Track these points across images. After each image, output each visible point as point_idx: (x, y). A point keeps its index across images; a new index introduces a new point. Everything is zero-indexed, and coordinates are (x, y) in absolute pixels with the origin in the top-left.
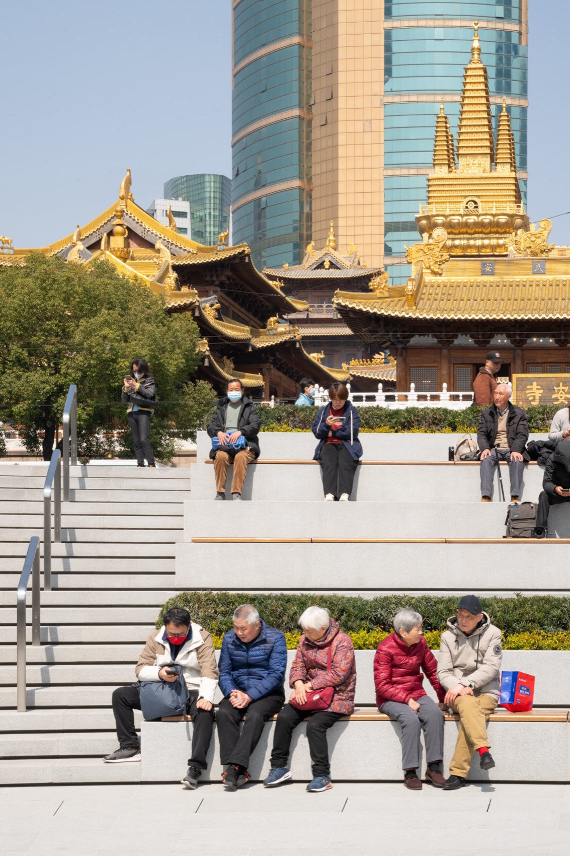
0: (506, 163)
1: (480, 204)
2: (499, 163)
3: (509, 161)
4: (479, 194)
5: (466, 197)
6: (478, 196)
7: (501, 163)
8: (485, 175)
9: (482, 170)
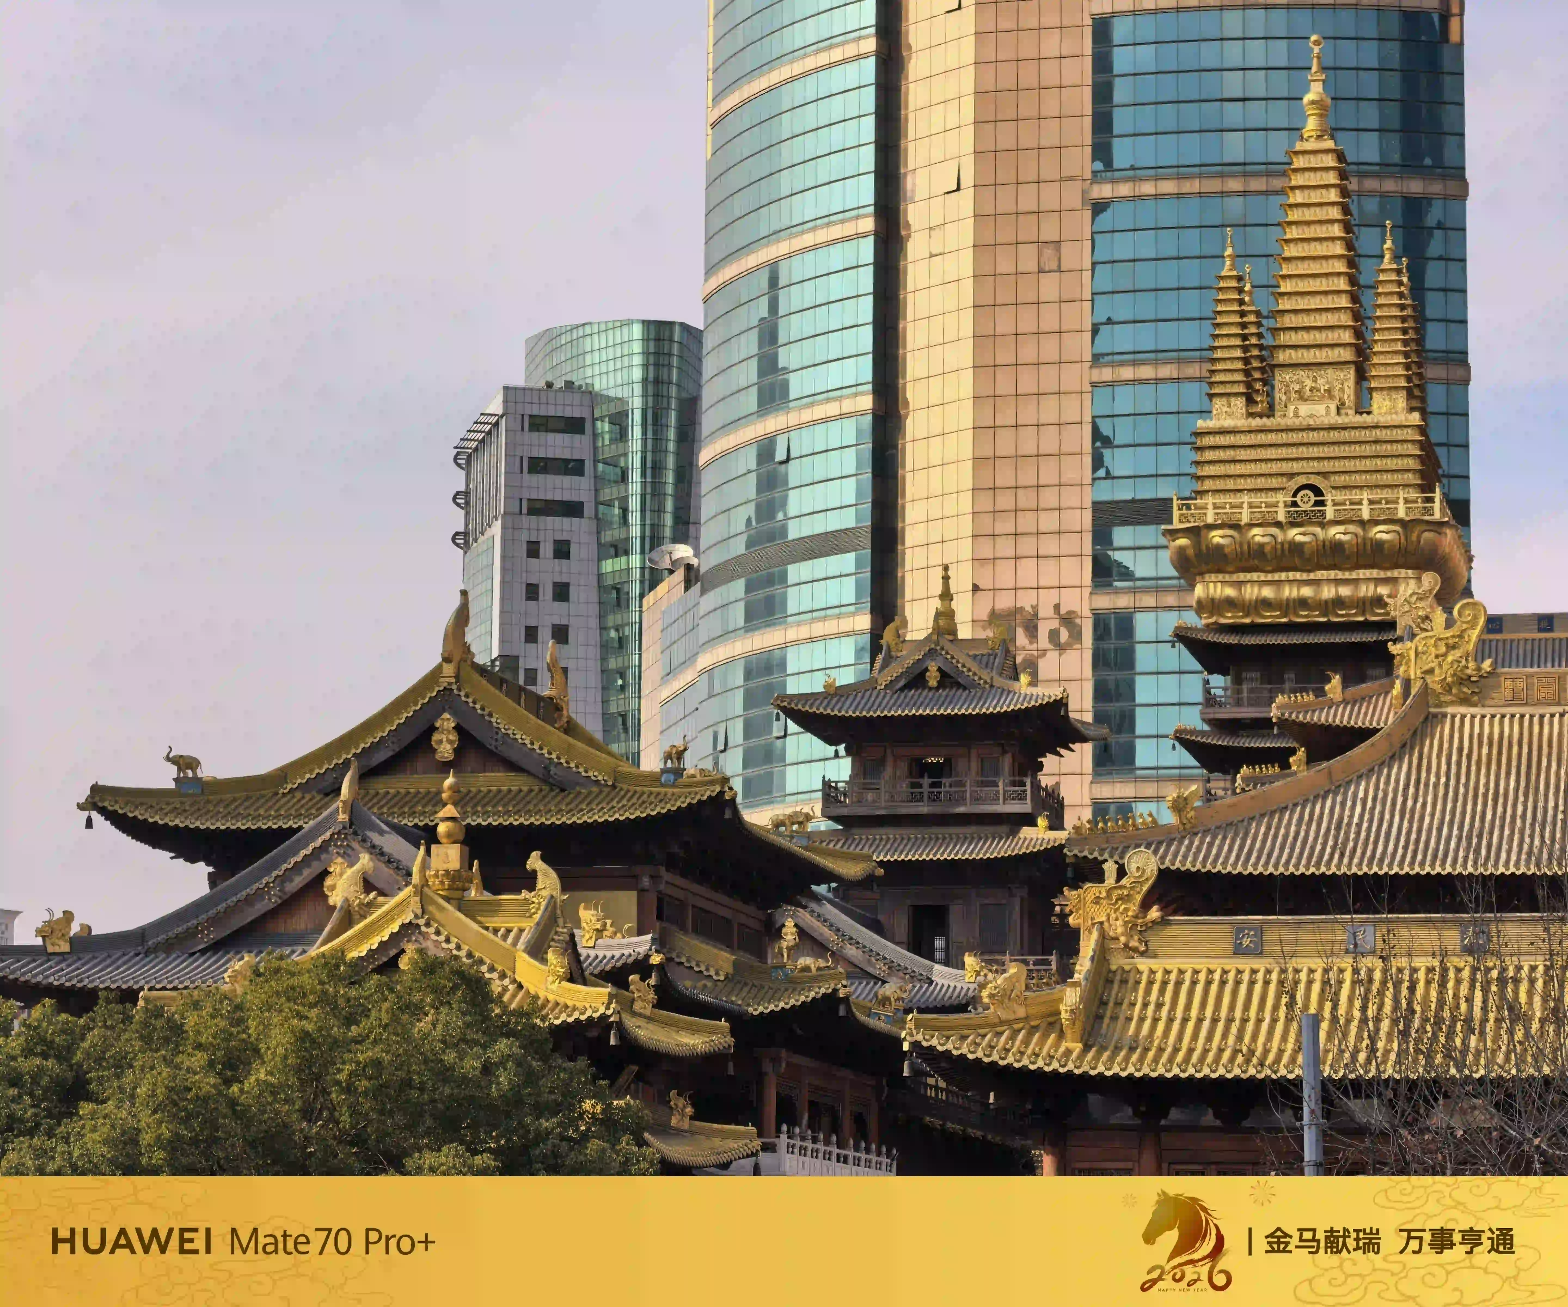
0: (1396, 388)
1: (1328, 497)
2: (1376, 389)
3: (1403, 383)
4: (1326, 466)
5: (1291, 476)
6: (1325, 475)
7: (1382, 389)
8: (1340, 420)
9: (1333, 408)
